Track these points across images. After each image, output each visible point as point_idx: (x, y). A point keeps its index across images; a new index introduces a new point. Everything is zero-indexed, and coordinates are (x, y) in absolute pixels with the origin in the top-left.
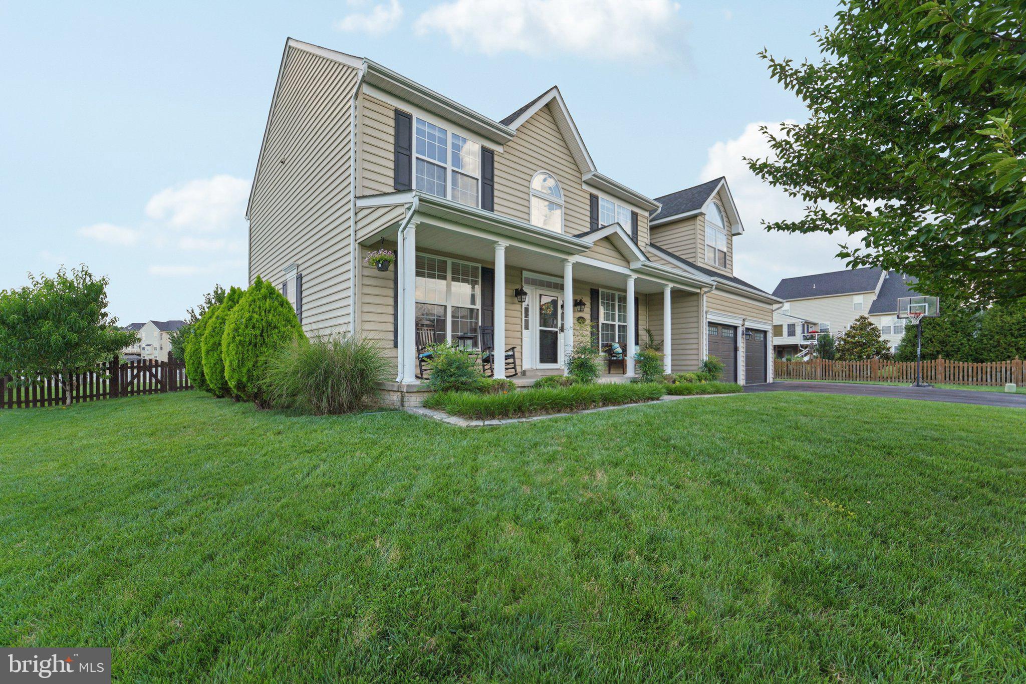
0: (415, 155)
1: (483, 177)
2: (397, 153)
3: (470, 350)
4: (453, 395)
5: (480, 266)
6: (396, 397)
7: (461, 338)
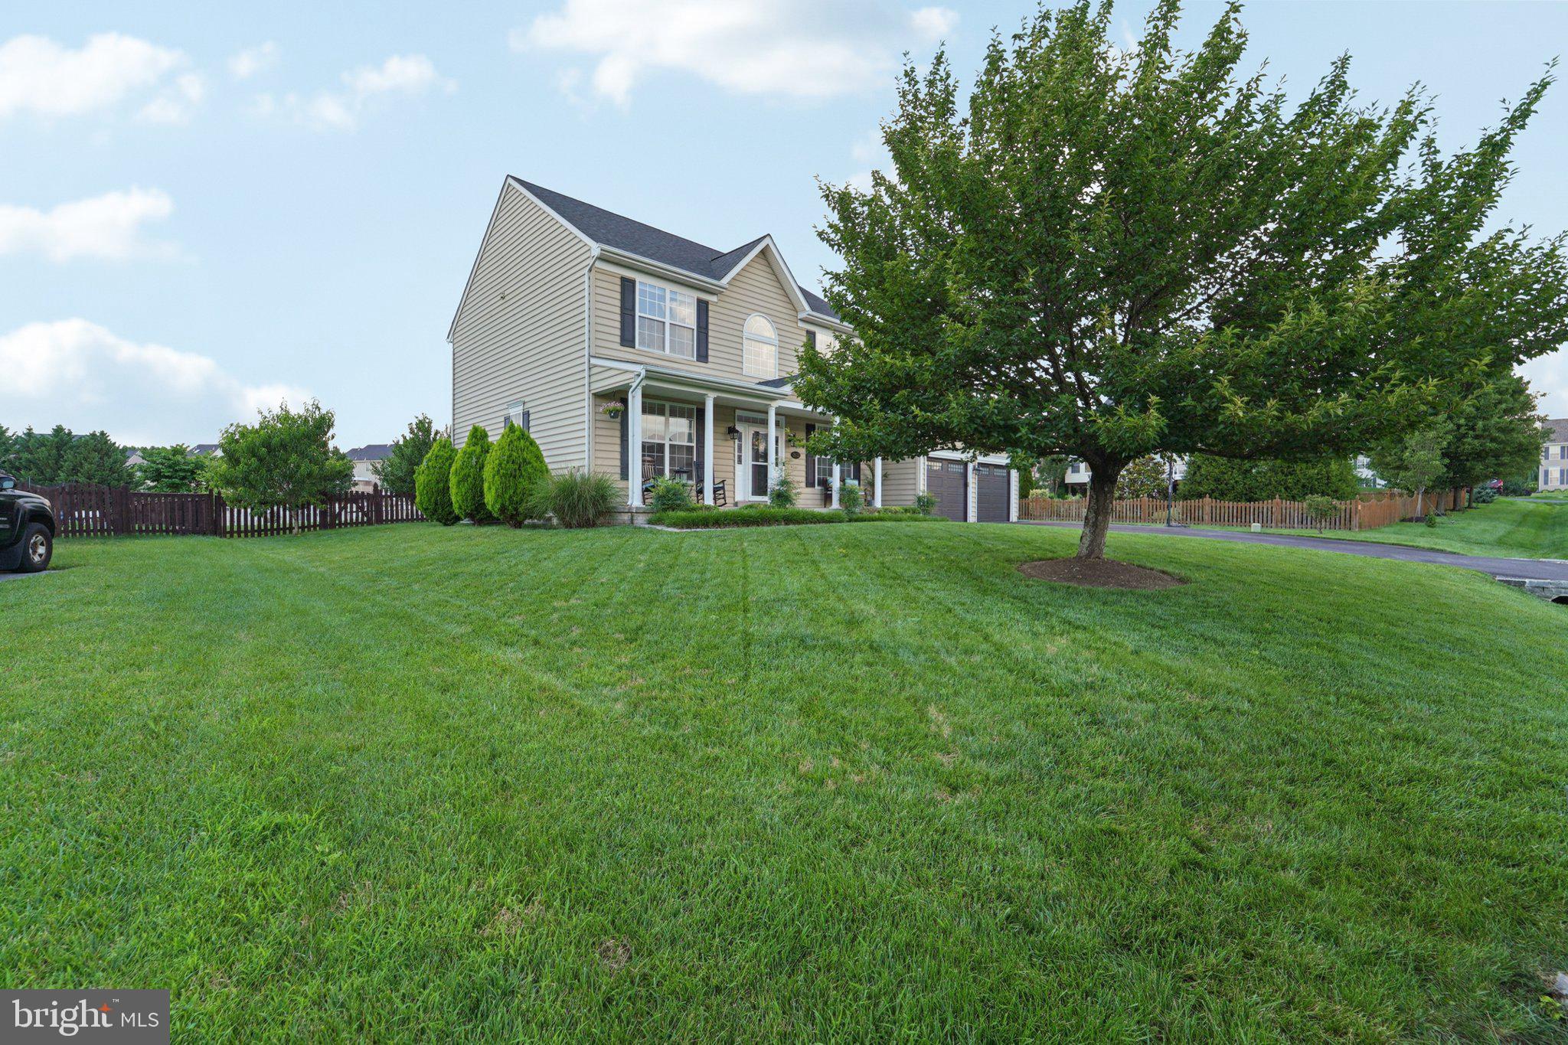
0: (638, 314)
1: (699, 326)
2: (623, 314)
3: (684, 482)
4: (671, 513)
5: (695, 407)
6: (626, 517)
7: (677, 472)
